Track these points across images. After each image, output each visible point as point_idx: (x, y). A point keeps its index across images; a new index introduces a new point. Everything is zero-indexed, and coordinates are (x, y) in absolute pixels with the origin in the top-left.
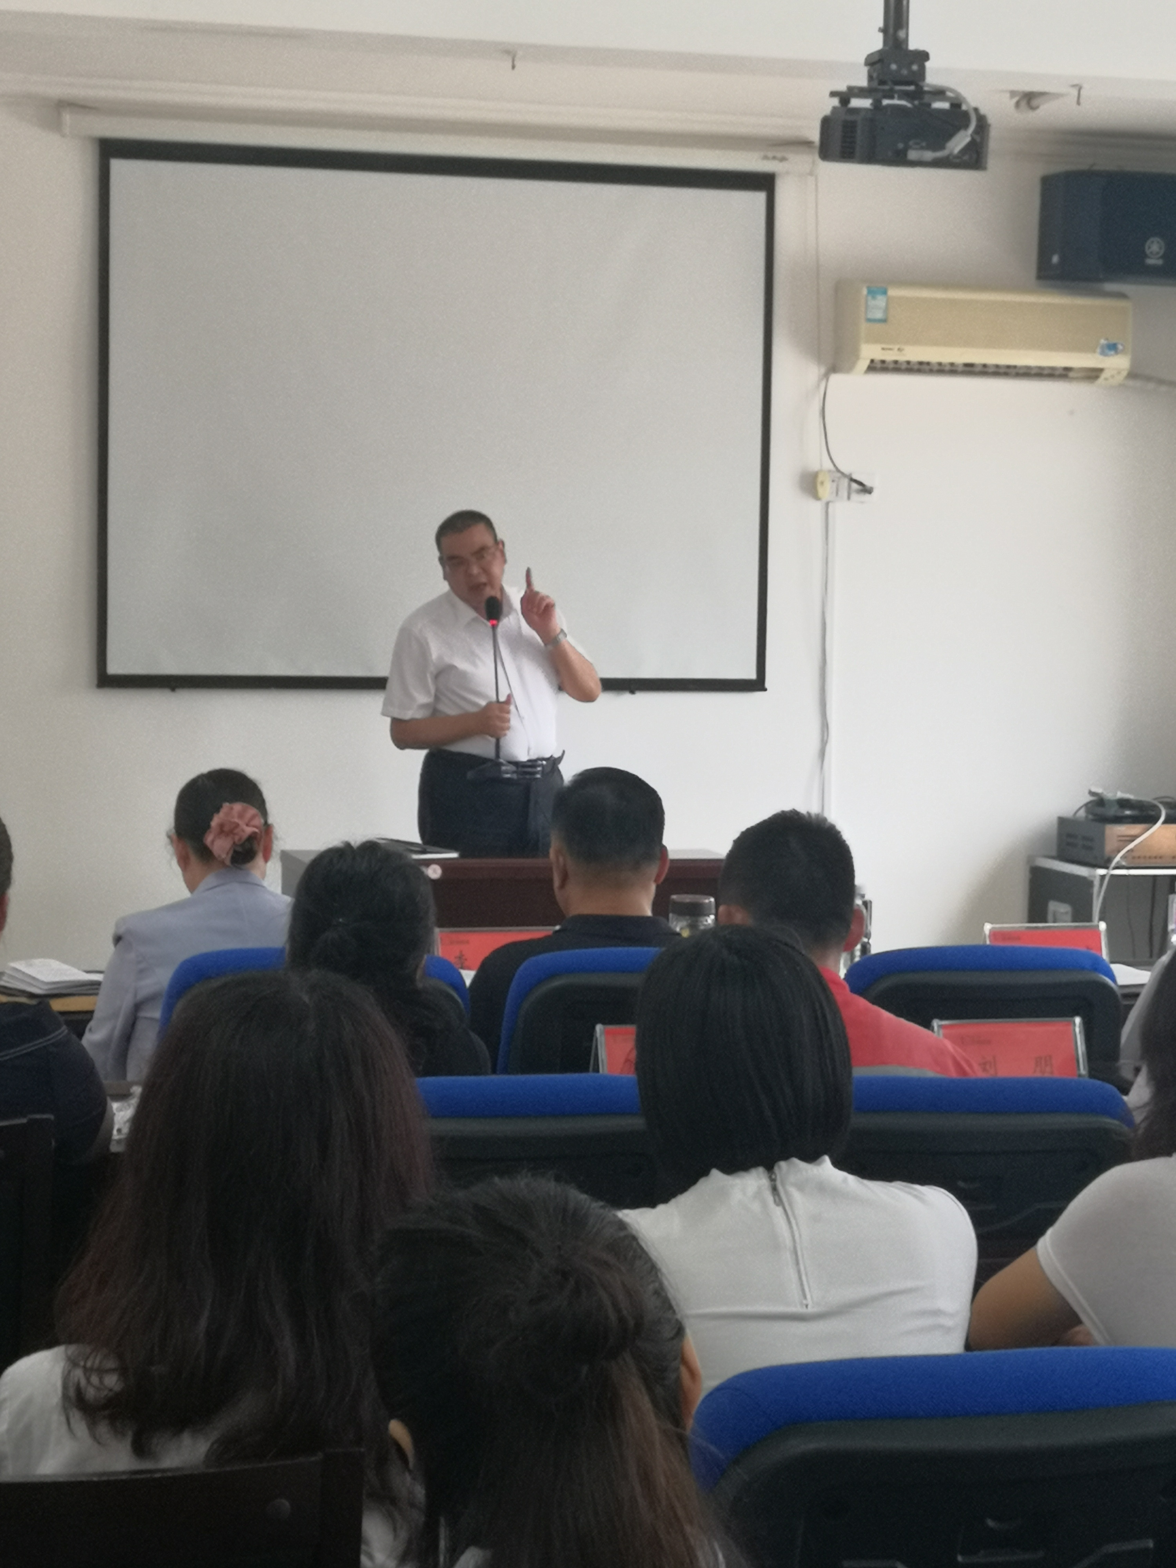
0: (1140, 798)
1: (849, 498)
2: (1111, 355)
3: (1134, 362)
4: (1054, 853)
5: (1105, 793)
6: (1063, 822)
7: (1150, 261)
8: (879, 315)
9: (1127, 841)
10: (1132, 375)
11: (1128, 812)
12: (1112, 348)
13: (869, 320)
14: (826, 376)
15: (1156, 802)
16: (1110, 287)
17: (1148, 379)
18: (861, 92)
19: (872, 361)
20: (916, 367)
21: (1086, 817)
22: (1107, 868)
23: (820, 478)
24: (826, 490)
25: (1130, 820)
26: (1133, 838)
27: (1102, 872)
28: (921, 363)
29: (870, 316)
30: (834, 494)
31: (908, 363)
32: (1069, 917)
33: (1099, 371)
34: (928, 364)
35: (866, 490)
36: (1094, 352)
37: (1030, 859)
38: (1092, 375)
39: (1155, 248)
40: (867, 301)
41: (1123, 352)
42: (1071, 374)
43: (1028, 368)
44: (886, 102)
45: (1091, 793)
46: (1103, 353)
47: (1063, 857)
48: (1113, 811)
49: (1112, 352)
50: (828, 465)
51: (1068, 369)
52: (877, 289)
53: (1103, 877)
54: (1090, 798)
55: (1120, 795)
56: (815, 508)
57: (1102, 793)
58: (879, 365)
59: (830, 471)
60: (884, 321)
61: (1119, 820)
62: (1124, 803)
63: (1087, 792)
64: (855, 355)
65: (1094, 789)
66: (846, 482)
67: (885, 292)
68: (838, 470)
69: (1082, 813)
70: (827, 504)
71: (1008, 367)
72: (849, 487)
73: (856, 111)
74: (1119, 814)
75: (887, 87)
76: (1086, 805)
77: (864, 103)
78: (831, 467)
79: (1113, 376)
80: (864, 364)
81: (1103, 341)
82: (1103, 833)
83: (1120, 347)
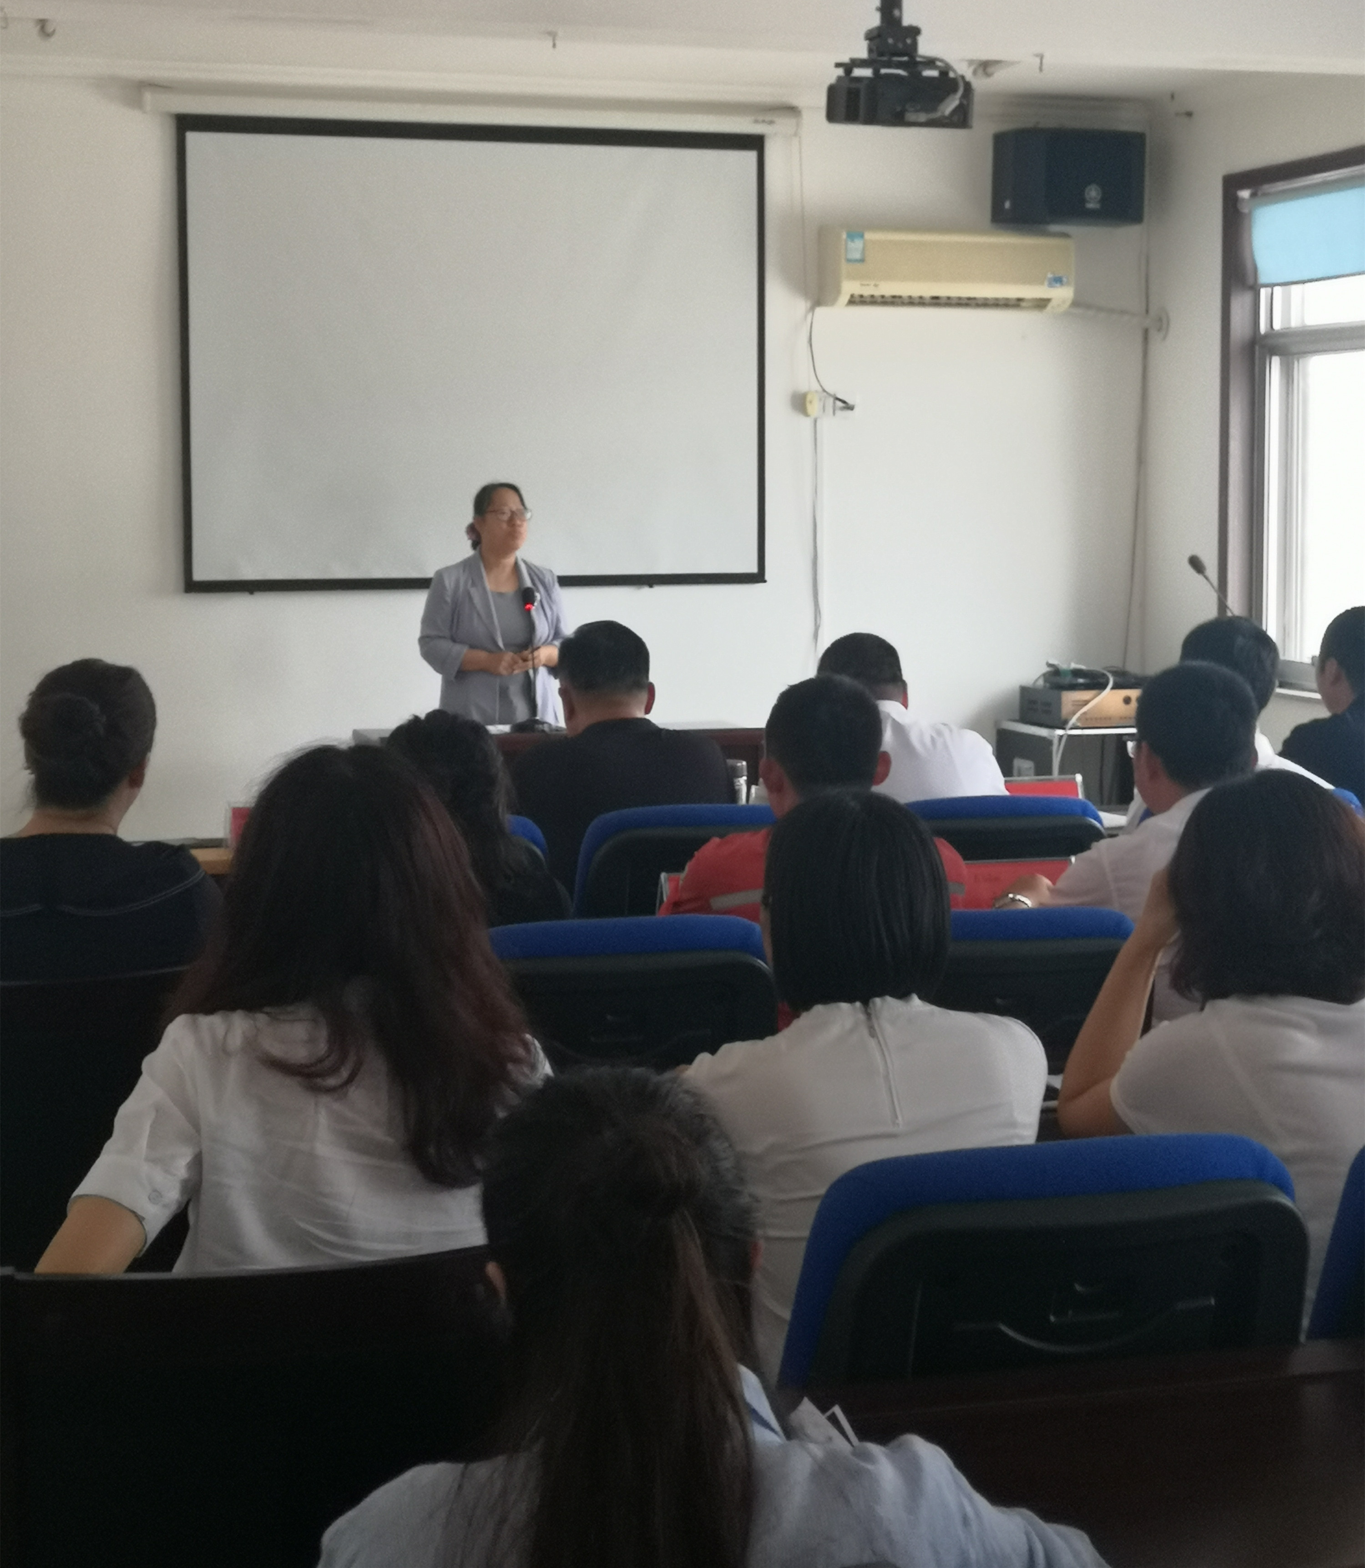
0: (1092, 668)
1: (834, 413)
2: (1056, 287)
3: (1077, 292)
4: (1017, 717)
5: (1061, 664)
6: (1024, 691)
7: (1090, 206)
8: (857, 256)
9: (1080, 705)
10: (1075, 304)
11: (1081, 681)
12: (1058, 281)
13: (849, 261)
14: (812, 309)
15: (1105, 672)
16: (1054, 228)
17: (1088, 307)
18: (862, 63)
19: (852, 296)
20: (890, 300)
21: (1045, 687)
22: (1064, 729)
23: (809, 398)
24: (814, 408)
25: (1082, 687)
26: (1086, 702)
27: (1060, 732)
28: (894, 297)
29: (850, 256)
30: (822, 410)
31: (883, 297)
32: (1032, 771)
33: (1048, 300)
34: (900, 297)
35: (848, 407)
36: (1042, 283)
37: (996, 723)
38: (1041, 304)
39: (1093, 195)
40: (846, 244)
41: (1068, 284)
42: (1023, 304)
43: (986, 299)
44: (883, 71)
45: (1049, 665)
46: (1051, 285)
47: (1025, 719)
48: (1068, 680)
49: (1058, 285)
50: (815, 386)
51: (1019, 300)
52: (855, 233)
53: (1061, 737)
54: (1046, 669)
55: (1074, 666)
56: (805, 423)
57: (1058, 665)
58: (858, 299)
59: (816, 391)
60: (862, 260)
61: (1073, 687)
62: (1077, 673)
63: (1044, 663)
64: (838, 292)
65: (1051, 662)
66: (831, 400)
67: (862, 236)
68: (824, 391)
69: (1041, 682)
70: (815, 421)
71: (969, 299)
72: (834, 403)
73: (859, 79)
74: (1074, 682)
75: (885, 59)
76: (1044, 675)
77: (866, 72)
78: (820, 389)
79: (1059, 305)
80: (844, 298)
81: (1050, 275)
82: (1060, 699)
83: (1065, 280)
